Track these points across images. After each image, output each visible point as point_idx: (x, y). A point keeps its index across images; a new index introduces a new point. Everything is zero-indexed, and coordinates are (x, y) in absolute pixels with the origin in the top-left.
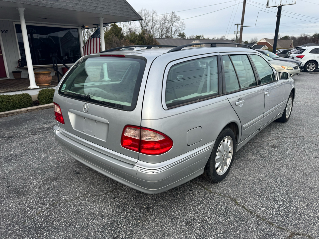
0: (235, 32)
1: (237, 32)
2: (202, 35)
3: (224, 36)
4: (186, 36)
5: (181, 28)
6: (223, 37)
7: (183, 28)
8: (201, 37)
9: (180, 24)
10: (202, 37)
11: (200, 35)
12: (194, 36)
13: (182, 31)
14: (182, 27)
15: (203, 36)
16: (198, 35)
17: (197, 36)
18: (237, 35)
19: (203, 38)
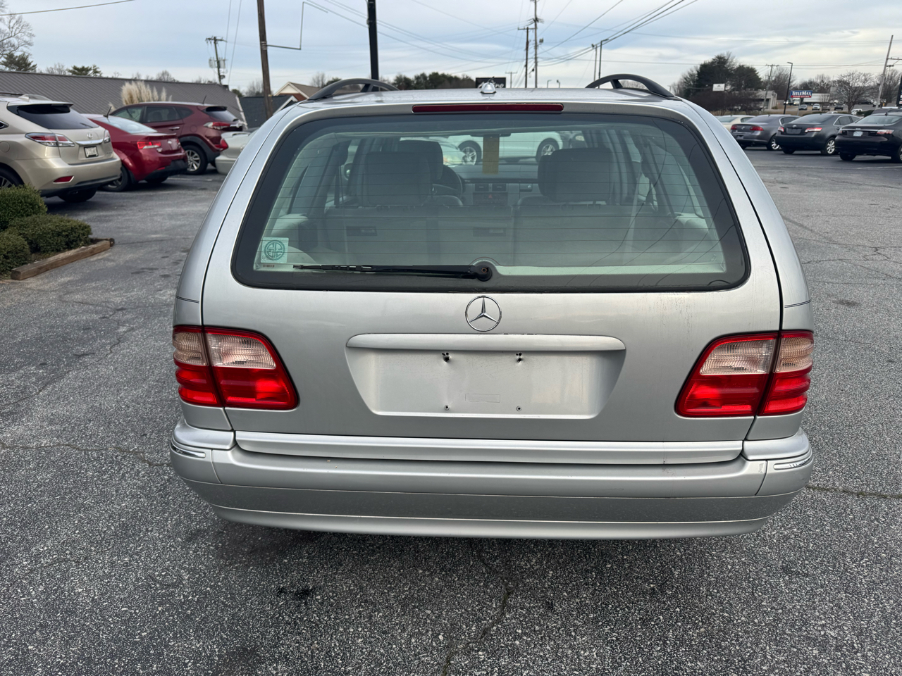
0: (210, 60)
1: (218, 62)
2: (94, 67)
3: (165, 73)
4: (34, 66)
5: (17, 38)
6: (163, 74)
7: (26, 38)
8: (91, 72)
9: (10, 22)
10: (95, 72)
11: (86, 67)
12: (65, 68)
13: (20, 48)
14: (19, 35)
15: (98, 70)
16: (79, 66)
17: (75, 68)
18: (219, 71)
19: (98, 75)
